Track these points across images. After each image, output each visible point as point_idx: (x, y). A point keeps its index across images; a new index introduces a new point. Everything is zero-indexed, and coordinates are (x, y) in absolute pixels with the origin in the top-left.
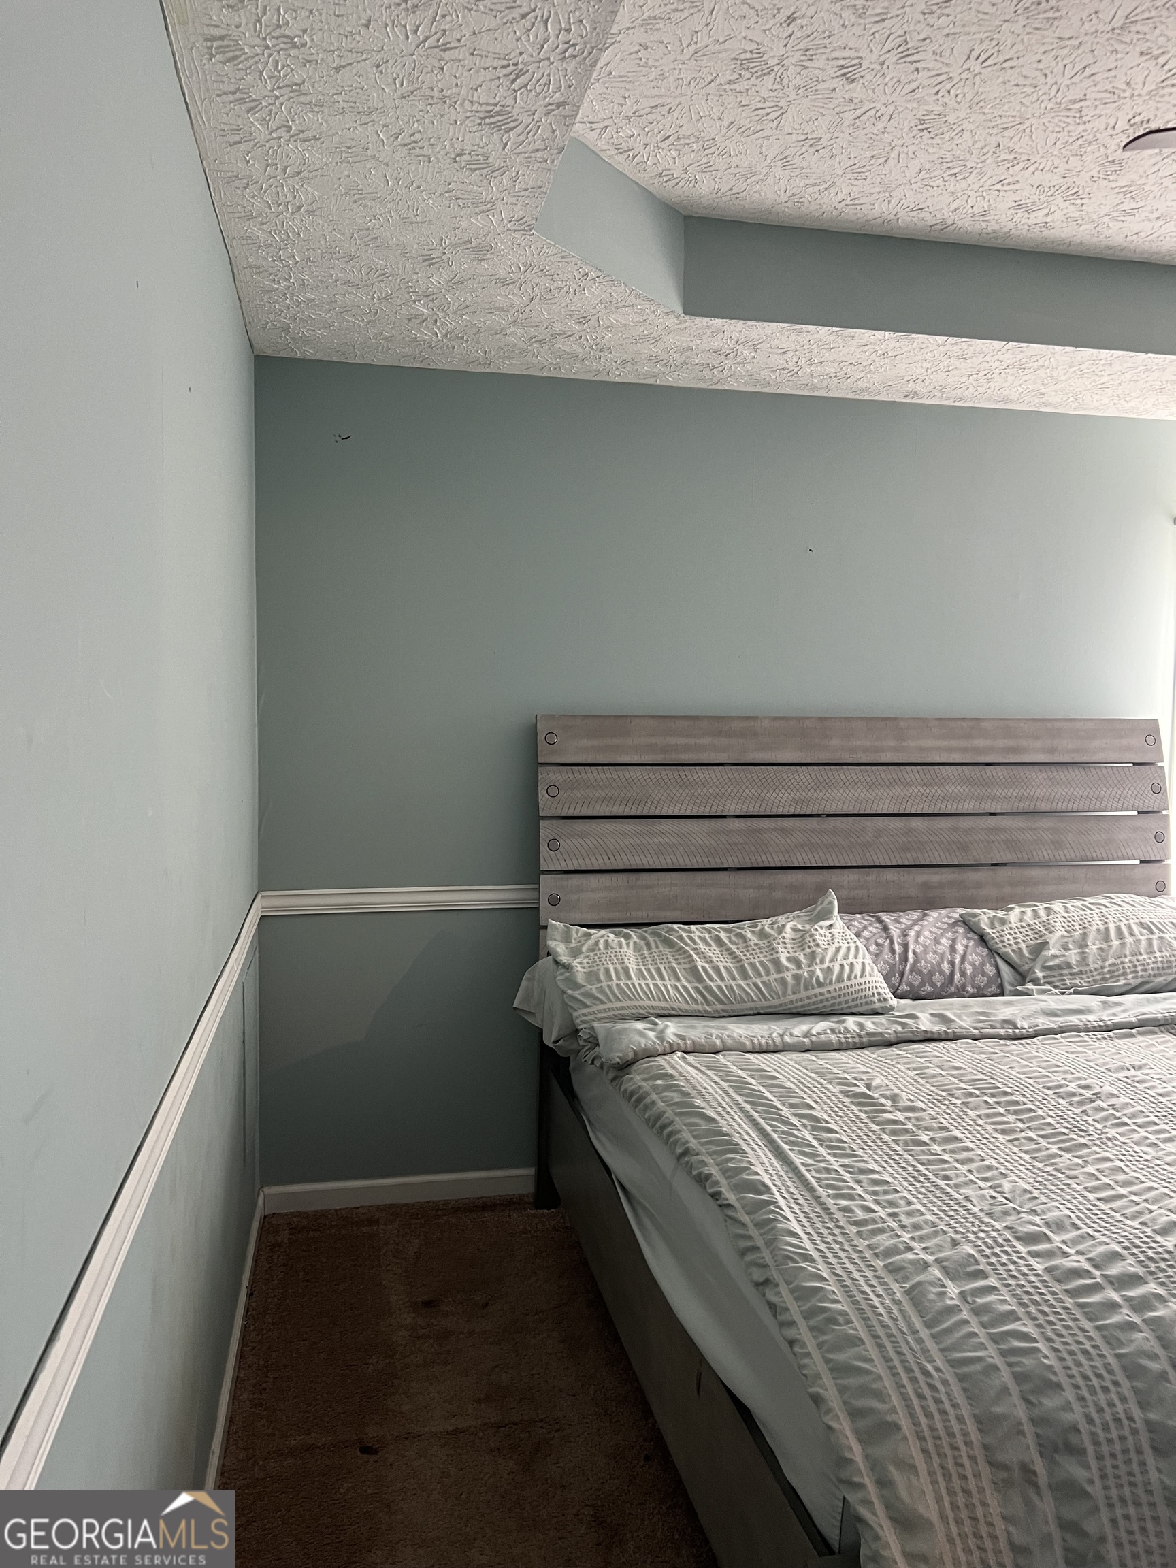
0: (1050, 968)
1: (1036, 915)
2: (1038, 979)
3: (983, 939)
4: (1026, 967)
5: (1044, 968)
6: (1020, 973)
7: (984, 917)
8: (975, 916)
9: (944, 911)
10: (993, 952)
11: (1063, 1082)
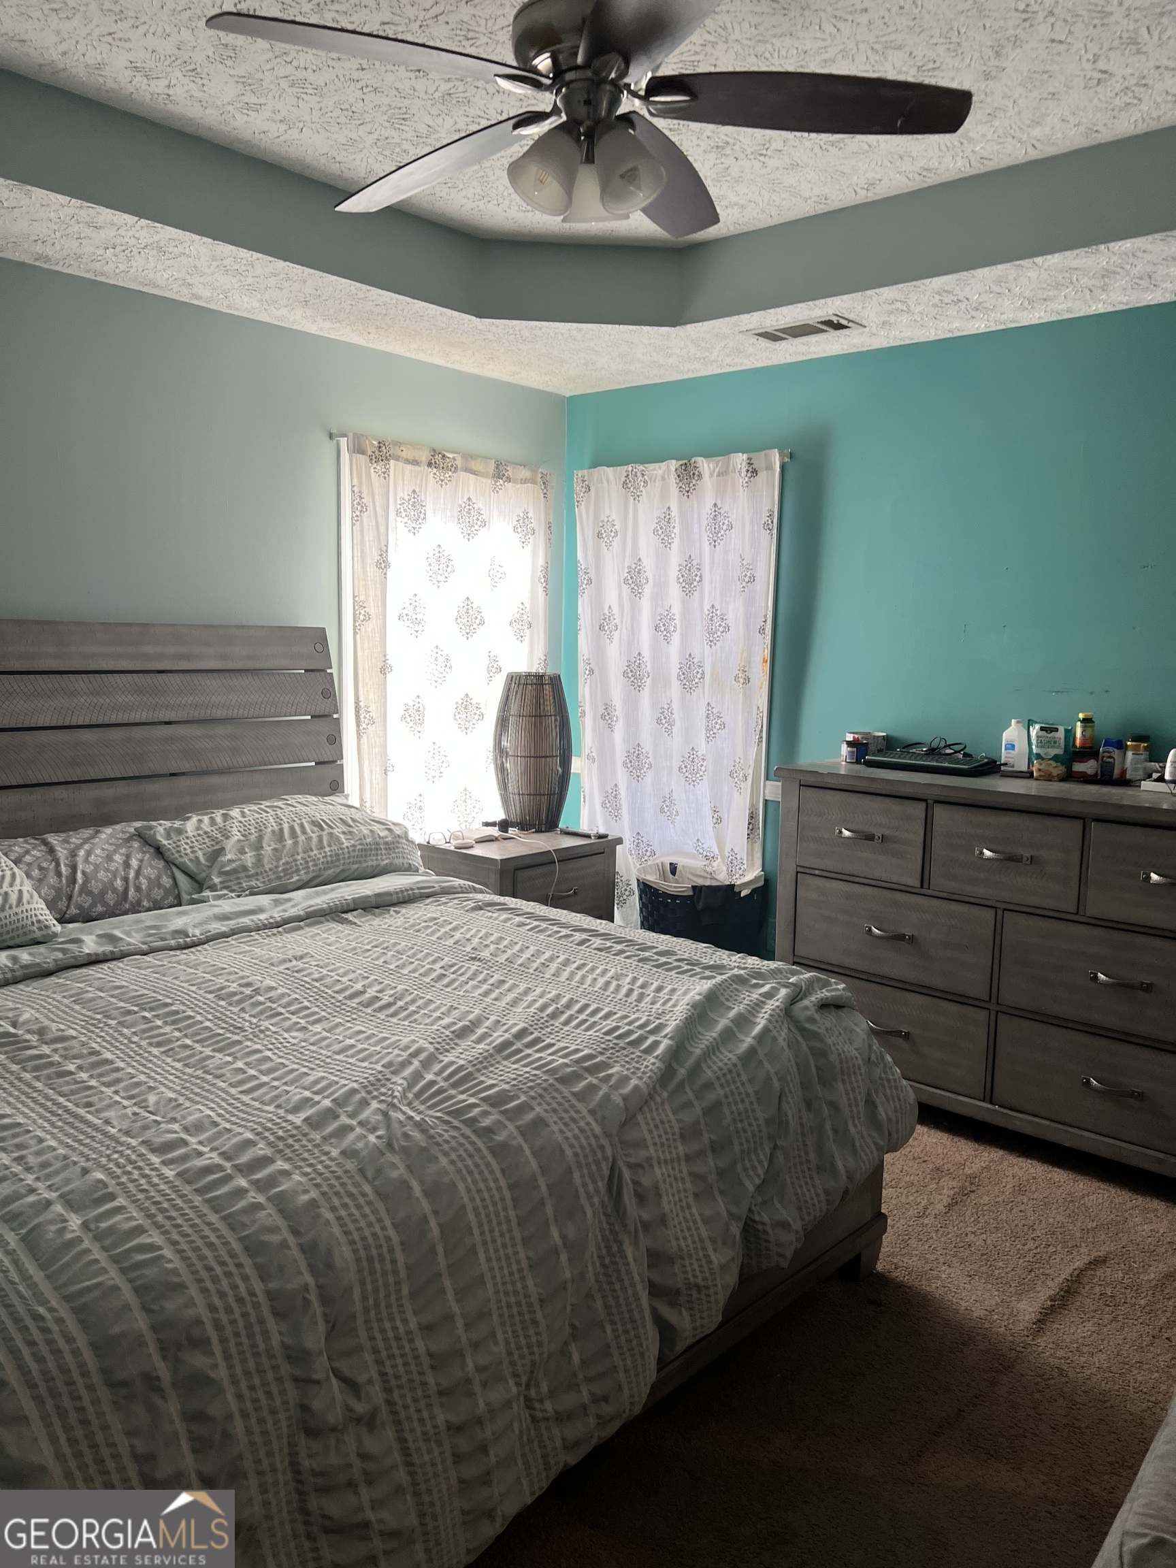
0: (227, 873)
1: (213, 822)
2: (215, 885)
3: (159, 851)
4: (204, 875)
5: (221, 873)
6: (197, 881)
7: (160, 829)
8: (151, 828)
9: (118, 827)
10: (169, 863)
11: (227, 983)
